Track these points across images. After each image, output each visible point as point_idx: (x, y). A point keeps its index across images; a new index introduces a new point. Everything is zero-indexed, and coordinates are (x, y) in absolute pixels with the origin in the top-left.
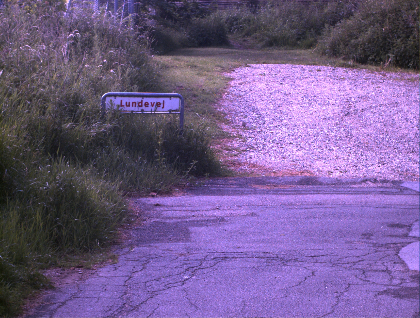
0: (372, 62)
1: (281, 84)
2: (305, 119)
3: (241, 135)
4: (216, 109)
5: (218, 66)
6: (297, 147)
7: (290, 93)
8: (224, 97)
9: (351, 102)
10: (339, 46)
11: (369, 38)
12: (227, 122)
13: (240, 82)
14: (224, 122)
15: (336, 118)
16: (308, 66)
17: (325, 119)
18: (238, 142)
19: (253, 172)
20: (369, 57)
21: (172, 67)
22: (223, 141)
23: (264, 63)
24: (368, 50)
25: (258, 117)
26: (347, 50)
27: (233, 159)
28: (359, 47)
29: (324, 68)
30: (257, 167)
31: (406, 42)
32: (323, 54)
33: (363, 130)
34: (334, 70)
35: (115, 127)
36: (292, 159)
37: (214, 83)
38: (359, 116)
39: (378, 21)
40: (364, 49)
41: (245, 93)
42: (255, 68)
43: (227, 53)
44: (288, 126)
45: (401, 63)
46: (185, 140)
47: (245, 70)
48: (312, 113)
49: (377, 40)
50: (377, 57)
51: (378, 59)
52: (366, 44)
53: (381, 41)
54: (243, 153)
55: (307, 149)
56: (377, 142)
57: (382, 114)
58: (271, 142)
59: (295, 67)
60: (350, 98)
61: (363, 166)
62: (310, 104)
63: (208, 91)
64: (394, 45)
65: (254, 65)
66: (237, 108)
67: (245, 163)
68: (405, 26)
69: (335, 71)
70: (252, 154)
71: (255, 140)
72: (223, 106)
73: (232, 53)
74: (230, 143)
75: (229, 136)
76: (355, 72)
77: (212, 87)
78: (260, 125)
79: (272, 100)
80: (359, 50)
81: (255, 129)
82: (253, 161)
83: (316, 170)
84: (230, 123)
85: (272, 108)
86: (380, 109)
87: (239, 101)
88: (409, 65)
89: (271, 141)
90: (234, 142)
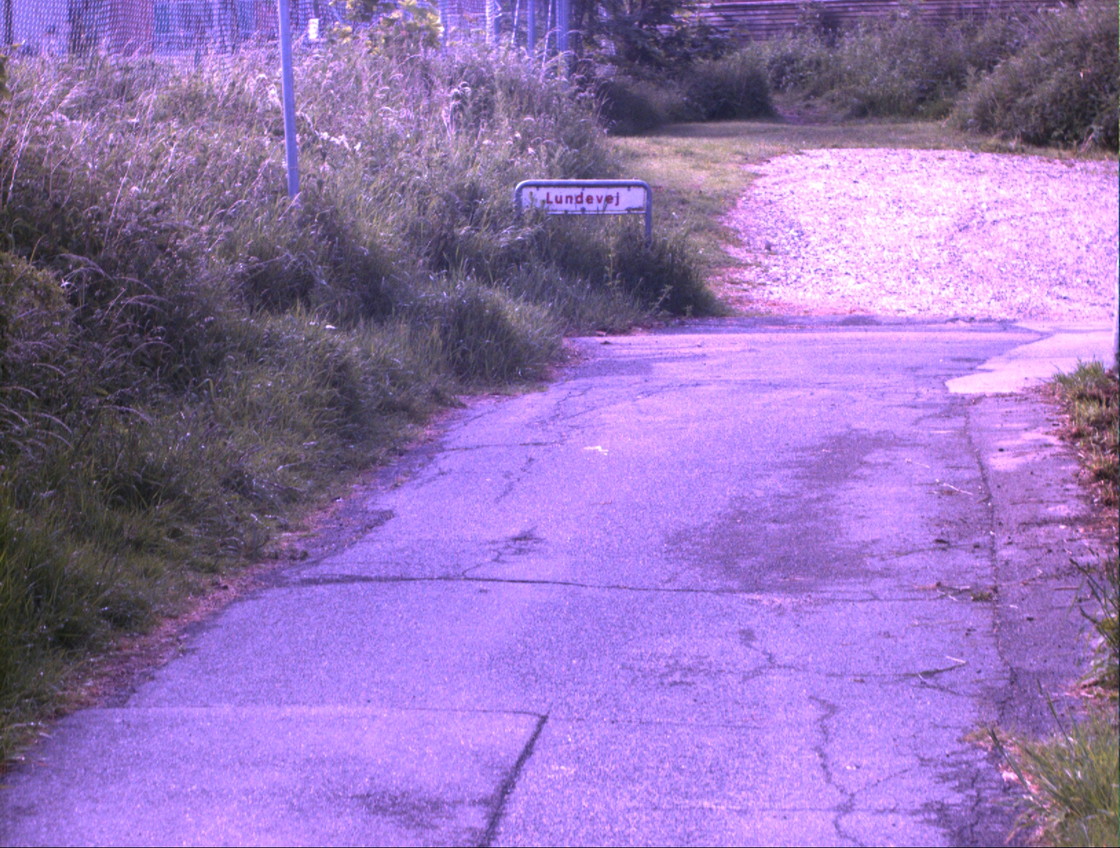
0: (1057, 142)
1: (855, 182)
2: (883, 238)
3: (761, 263)
4: (721, 223)
5: (738, 153)
6: (857, 278)
7: (867, 197)
8: (740, 204)
9: (977, 210)
10: (993, 110)
11: (1053, 93)
12: (738, 243)
13: (776, 180)
14: (733, 242)
15: (941, 235)
16: (922, 152)
17: (921, 236)
18: (754, 272)
19: (770, 311)
20: (1052, 133)
21: (645, 155)
22: (727, 270)
23: (834, 147)
24: (1051, 117)
25: (799, 236)
26: (1008, 119)
27: (740, 294)
28: (1033, 113)
29: (955, 154)
30: (779, 306)
32: (961, 128)
33: (985, 252)
34: (972, 157)
35: (539, 233)
36: (841, 295)
37: (724, 182)
38: (984, 232)
39: (1072, 58)
40: (1042, 116)
41: (781, 197)
42: (812, 157)
43: (764, 131)
44: (850, 249)
46: (654, 256)
47: (792, 160)
48: (899, 228)
49: (1068, 96)
50: (1068, 131)
51: (1069, 135)
52: (1047, 105)
53: (1076, 99)
54: (758, 287)
55: (874, 281)
56: (1001, 271)
57: (1030, 228)
58: (812, 273)
59: (894, 154)
60: (979, 203)
61: (962, 302)
62: (899, 214)
63: (709, 195)
64: (1102, 106)
65: (813, 151)
66: (762, 222)
67: (757, 301)
69: (974, 160)
70: (774, 289)
71: (785, 269)
72: (736, 219)
73: (776, 130)
74: (738, 273)
75: (738, 264)
77: (718, 187)
78: (799, 247)
79: (830, 209)
80: (1033, 118)
81: (788, 254)
83: (879, 308)
84: (743, 245)
85: (826, 222)
86: (1028, 220)
87: (767, 210)
89: (812, 270)
90: (746, 273)
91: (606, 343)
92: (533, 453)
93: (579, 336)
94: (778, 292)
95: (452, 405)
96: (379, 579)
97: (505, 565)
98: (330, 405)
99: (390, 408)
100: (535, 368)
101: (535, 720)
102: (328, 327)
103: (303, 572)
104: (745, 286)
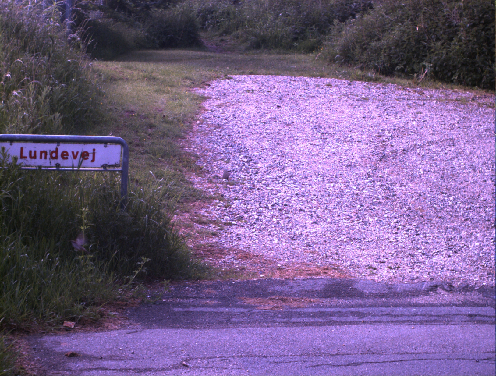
0: (400, 73)
1: (278, 107)
2: (319, 166)
3: (222, 196)
5: (187, 78)
6: (312, 216)
7: (293, 122)
8: (195, 127)
9: (384, 138)
10: (354, 50)
11: (396, 40)
12: (200, 172)
13: (218, 102)
14: (195, 170)
15: (366, 164)
16: (313, 79)
17: (350, 165)
18: (218, 207)
19: (244, 269)
20: (396, 67)
21: (120, 79)
22: (194, 205)
23: (251, 73)
24: (395, 56)
25: (248, 162)
26: (364, 57)
27: (210, 241)
28: (382, 53)
29: (335, 81)
30: (251, 259)
31: (448, 46)
32: (331, 60)
33: (411, 185)
34: (350, 84)
36: (306, 241)
37: (181, 105)
38: (400, 161)
39: (408, 17)
40: (389, 55)
41: (226, 121)
42: (238, 82)
43: (199, 59)
44: (294, 178)
45: (441, 76)
46: (130, 218)
47: (225, 84)
48: (329, 156)
49: (407, 42)
50: (407, 66)
51: (408, 69)
52: (393, 48)
53: (413, 44)
54: (226, 228)
56: (435, 209)
57: (435, 158)
58: (270, 208)
59: (295, 81)
60: (382, 130)
61: (423, 254)
62: (324, 140)
63: (170, 119)
64: (432, 50)
65: (237, 76)
66: (216, 146)
67: (229, 251)
68: (447, 24)
69: (352, 86)
71: (245, 204)
73: (206, 57)
74: (204, 209)
75: (203, 197)
76: (379, 88)
77: (177, 111)
78: (251, 175)
79: (267, 134)
80: (382, 56)
81: (244, 184)
82: (243, 244)
83: (349, 263)
84: (204, 173)
85: (267, 147)
86: (429, 150)
87: (218, 134)
88: (452, 79)
89: (269, 205)
90: (211, 208)
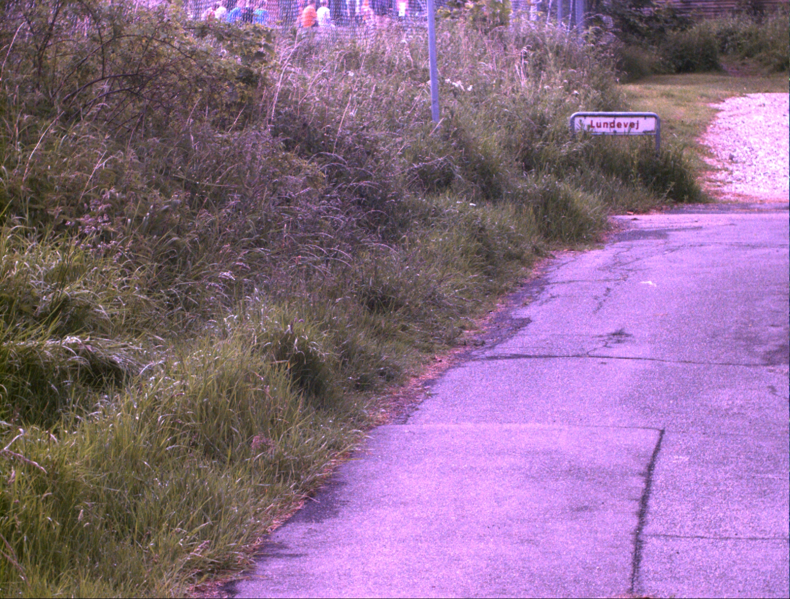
1: (784, 115)
3: (727, 168)
4: (698, 142)
5: (703, 95)
8: (709, 129)
12: (711, 155)
13: (731, 113)
14: (707, 155)
18: (723, 174)
19: (738, 200)
21: (641, 97)
22: (706, 173)
23: (767, 92)
25: (750, 151)
27: (716, 189)
30: (743, 196)
35: (587, 147)
37: (697, 115)
41: (736, 125)
42: (752, 99)
43: (717, 81)
46: (662, 163)
47: (740, 100)
54: (728, 184)
63: (688, 123)
65: (753, 94)
66: (725, 141)
67: (728, 193)
70: (738, 186)
71: (744, 173)
72: (708, 140)
73: (724, 80)
74: (713, 175)
75: (712, 169)
77: (693, 118)
78: (751, 158)
81: (745, 163)
84: (714, 157)
85: (767, 142)
87: (728, 134)
89: (762, 174)
90: (718, 175)
91: (635, 219)
92: (608, 285)
93: (616, 215)
94: (741, 188)
95: (546, 256)
96: (536, 357)
97: (611, 349)
98: (478, 253)
99: (510, 257)
100: (594, 234)
101: (657, 432)
102: (471, 204)
103: (486, 353)
104: (719, 183)
